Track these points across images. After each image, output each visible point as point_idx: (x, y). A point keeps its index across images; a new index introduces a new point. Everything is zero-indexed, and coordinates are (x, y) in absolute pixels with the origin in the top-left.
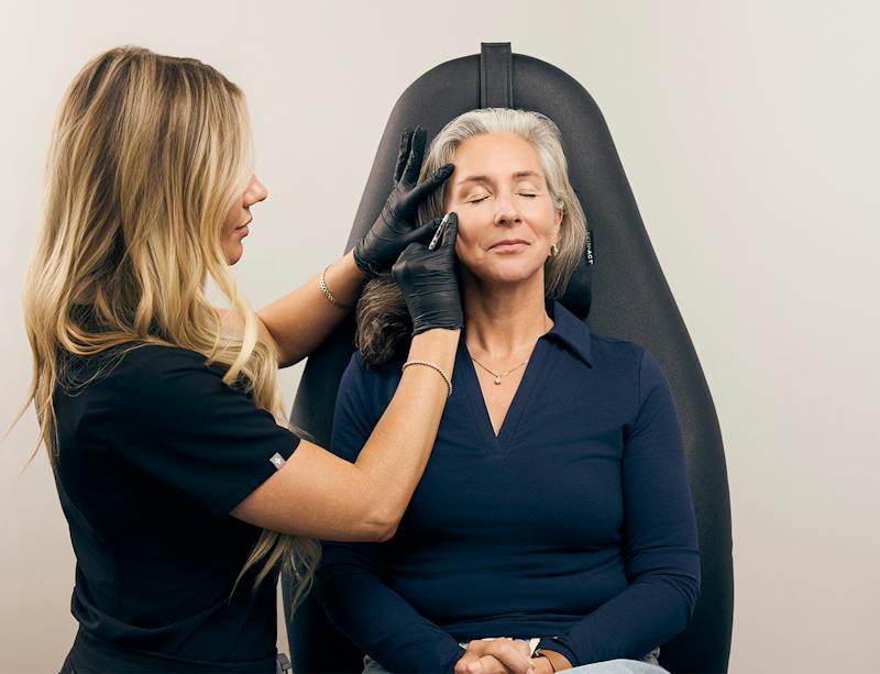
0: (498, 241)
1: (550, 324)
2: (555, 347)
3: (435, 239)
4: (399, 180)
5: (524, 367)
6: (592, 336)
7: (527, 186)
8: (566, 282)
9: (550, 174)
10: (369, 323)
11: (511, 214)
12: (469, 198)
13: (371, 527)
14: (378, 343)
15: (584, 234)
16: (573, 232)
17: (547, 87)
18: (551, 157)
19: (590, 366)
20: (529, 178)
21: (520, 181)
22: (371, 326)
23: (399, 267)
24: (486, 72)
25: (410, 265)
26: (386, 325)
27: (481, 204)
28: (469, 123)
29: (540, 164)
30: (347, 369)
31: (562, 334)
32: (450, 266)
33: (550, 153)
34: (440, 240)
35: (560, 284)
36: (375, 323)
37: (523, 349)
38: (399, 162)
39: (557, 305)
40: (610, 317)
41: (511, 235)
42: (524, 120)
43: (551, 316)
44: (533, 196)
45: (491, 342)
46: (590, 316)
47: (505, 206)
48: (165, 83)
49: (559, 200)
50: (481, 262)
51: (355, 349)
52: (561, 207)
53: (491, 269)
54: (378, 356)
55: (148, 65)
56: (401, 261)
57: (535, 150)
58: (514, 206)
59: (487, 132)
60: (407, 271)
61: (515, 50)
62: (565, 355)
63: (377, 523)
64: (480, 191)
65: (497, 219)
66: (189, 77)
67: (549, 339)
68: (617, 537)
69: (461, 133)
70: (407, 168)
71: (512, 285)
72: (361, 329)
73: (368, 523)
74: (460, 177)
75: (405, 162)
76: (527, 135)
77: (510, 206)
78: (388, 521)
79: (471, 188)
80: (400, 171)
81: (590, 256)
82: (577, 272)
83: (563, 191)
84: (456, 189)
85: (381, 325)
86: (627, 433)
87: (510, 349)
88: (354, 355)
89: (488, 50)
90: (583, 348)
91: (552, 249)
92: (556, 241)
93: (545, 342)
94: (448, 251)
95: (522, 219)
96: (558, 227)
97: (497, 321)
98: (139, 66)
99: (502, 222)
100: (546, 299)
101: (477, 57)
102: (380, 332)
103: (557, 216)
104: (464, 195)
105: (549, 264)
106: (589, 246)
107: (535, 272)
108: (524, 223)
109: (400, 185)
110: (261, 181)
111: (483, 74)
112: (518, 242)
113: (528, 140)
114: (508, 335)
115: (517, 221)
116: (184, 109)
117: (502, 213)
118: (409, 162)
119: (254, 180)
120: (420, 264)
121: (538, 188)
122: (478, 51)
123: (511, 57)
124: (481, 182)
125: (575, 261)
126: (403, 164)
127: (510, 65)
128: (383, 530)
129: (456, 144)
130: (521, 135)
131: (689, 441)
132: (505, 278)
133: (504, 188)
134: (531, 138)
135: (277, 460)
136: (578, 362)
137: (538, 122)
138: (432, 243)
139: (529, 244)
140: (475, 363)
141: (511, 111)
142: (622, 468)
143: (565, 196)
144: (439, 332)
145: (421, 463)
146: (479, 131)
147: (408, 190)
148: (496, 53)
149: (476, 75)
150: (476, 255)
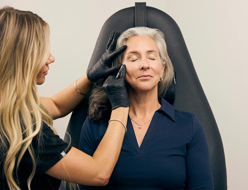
0: (141, 75)
1: (160, 106)
2: (161, 114)
3: (118, 74)
4: (107, 49)
5: (150, 122)
6: (175, 110)
7: (152, 55)
8: (166, 91)
9: (161, 51)
10: (93, 105)
11: (146, 66)
12: (130, 59)
13: (99, 180)
14: (96, 113)
15: (173, 73)
16: (169, 73)
17: (159, 19)
18: (161, 45)
19: (174, 122)
20: (153, 52)
21: (150, 54)
22: (94, 106)
23: (105, 85)
24: (137, 13)
25: (109, 85)
26: (99, 106)
27: (135, 62)
28: (131, 32)
29: (157, 48)
30: (85, 122)
31: (164, 110)
32: (124, 84)
33: (161, 43)
34: (120, 75)
35: (164, 91)
36: (95, 105)
37: (150, 115)
38: (108, 42)
39: (163, 99)
40: (182, 104)
41: (146, 73)
42: (152, 31)
43: (160, 103)
44: (154, 59)
45: (138, 113)
46: (175, 103)
47: (144, 62)
48: (19, 23)
49: (164, 61)
50: (135, 83)
51: (87, 115)
52: (164, 63)
53: (138, 86)
54: (96, 117)
55: (13, 17)
56: (106, 83)
57: (155, 42)
58: (147, 63)
59: (138, 35)
60: (108, 87)
61: (147, 5)
62: (165, 117)
63: (101, 179)
64: (135, 57)
65: (141, 67)
66: (27, 21)
67: (159, 111)
68: (184, 185)
69: (128, 35)
70: (111, 45)
71: (146, 92)
72: (90, 107)
73: (98, 179)
74: (128, 51)
75: (111, 43)
76: (152, 36)
77: (146, 63)
78: (105, 178)
79: (132, 55)
80: (109, 46)
81: (175, 81)
82: (170, 87)
83: (165, 58)
84: (126, 56)
85: (97, 106)
86: (188, 147)
87: (145, 115)
88: (87, 117)
89: (138, 5)
90: (172, 115)
91: (161, 79)
92: (162, 76)
93: (158, 113)
94: (123, 79)
95: (150, 67)
96: (163, 71)
97: (140, 105)
98: (10, 16)
99: (142, 68)
100: (158, 97)
101: (133, 8)
102: (97, 109)
103: (163, 66)
104: (129, 58)
105: (160, 84)
106: (174, 78)
107: (154, 87)
108: (150, 69)
109: (107, 51)
110: (53, 56)
111: (136, 14)
112: (148, 76)
113: (153, 39)
114: (144, 111)
115: (148, 68)
116: (25, 33)
117: (143, 65)
118: (112, 43)
119: (50, 55)
120: (113, 84)
121: (156, 56)
122: (134, 5)
123: (146, 7)
124: (135, 54)
125: (170, 83)
126: (110, 43)
127: (146, 10)
128: (103, 182)
129: (126, 39)
130: (150, 37)
131: (211, 149)
132: (143, 89)
133: (144, 56)
134: (154, 38)
135: (63, 154)
136: (170, 120)
137: (157, 32)
138: (117, 76)
139: (152, 77)
140: (131, 120)
141: (147, 28)
142: (186, 160)
143: (166, 59)
144: (121, 108)
145: (116, 156)
146: (135, 35)
147: (110, 53)
148: (141, 6)
149: (133, 14)
150: (133, 81)
